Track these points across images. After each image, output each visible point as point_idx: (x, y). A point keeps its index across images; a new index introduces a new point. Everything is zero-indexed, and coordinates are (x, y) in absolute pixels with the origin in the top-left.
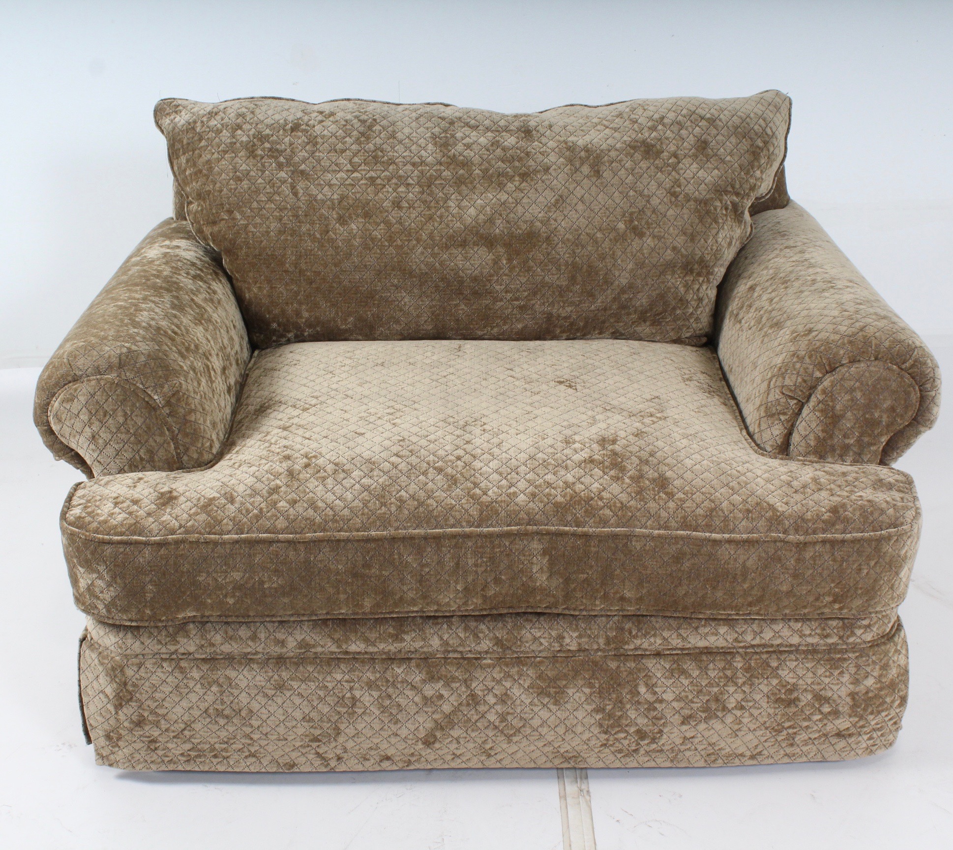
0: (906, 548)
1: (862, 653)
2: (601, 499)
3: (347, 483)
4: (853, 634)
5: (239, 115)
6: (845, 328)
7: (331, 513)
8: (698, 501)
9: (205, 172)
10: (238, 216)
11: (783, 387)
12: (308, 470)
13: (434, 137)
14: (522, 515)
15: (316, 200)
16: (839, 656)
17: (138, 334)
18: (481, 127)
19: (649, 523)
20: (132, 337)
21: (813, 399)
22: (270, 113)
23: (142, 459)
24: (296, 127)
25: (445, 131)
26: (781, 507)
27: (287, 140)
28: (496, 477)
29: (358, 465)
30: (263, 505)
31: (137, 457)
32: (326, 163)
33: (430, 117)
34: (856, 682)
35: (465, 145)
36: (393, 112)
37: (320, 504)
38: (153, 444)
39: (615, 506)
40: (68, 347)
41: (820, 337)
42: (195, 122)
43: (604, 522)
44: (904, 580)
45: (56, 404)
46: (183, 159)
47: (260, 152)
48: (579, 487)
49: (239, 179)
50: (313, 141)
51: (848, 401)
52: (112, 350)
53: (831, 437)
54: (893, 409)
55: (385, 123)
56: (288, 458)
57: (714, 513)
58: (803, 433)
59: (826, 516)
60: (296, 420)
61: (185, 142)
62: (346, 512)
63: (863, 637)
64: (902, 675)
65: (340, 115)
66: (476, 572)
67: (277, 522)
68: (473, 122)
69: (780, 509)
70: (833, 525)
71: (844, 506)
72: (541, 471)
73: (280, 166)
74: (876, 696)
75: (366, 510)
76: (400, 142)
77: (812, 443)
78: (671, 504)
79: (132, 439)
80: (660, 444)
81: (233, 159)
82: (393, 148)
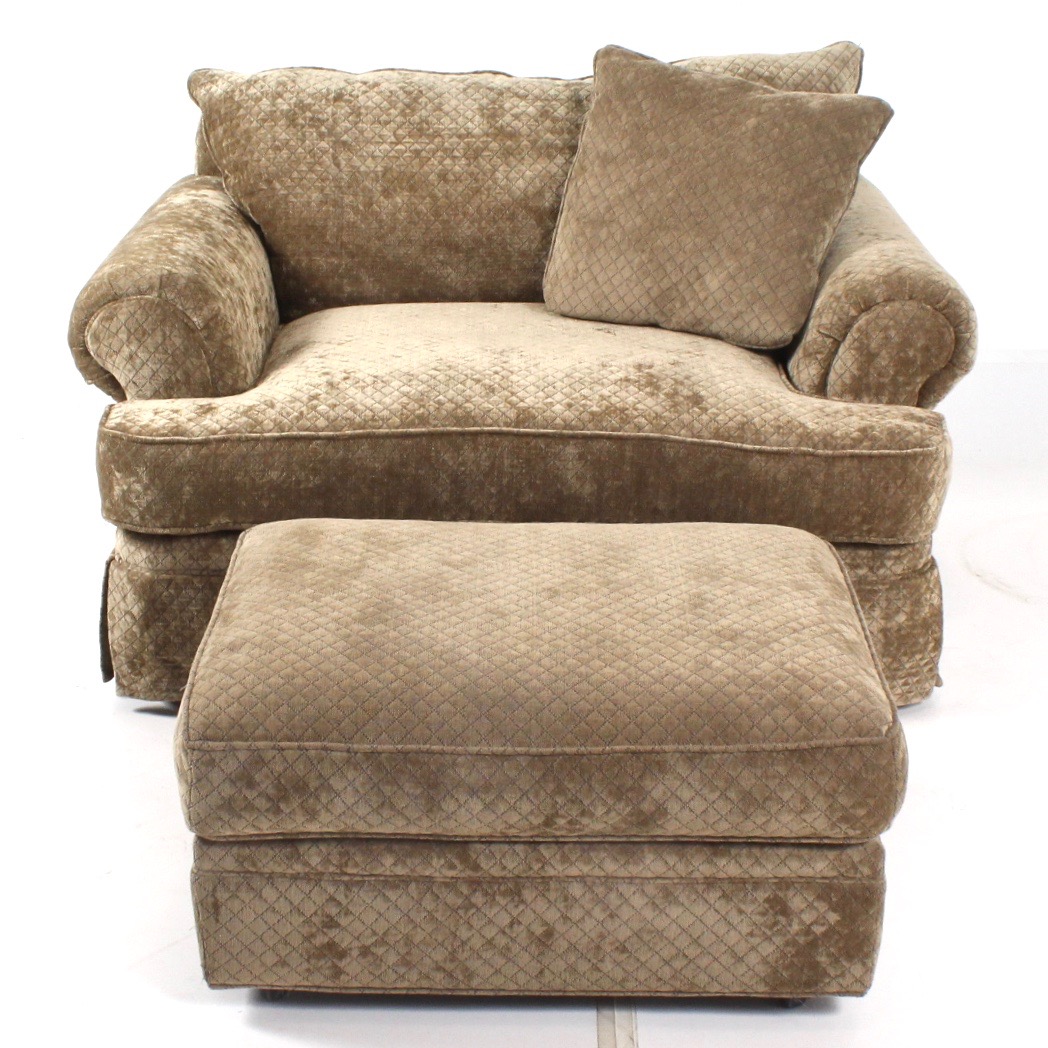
0: (933, 472)
1: (893, 586)
2: (636, 409)
3: (386, 390)
4: (883, 565)
5: (280, 84)
6: (882, 270)
7: (371, 414)
8: (731, 415)
9: (243, 142)
10: (278, 186)
11: (819, 326)
12: (347, 381)
13: (481, 109)
14: (558, 421)
15: (359, 172)
16: (869, 587)
17: (177, 260)
18: (530, 97)
19: (683, 432)
20: (172, 262)
21: (849, 337)
22: (312, 82)
23: (177, 381)
24: (339, 97)
25: (494, 102)
26: (811, 425)
27: (329, 110)
28: (532, 389)
29: (397, 376)
30: (304, 409)
31: (174, 379)
32: (369, 134)
33: (478, 86)
34: (888, 617)
35: (513, 115)
36: (439, 83)
37: (359, 407)
38: (190, 366)
39: (649, 415)
40: (107, 270)
41: (857, 278)
42: (233, 91)
43: (640, 429)
44: (933, 509)
45: (95, 323)
46: (220, 130)
47: (301, 121)
48: (614, 400)
49: (278, 149)
50: (356, 112)
51: (883, 339)
52: (152, 271)
53: (867, 374)
54: (926, 349)
55: (431, 94)
56: (327, 374)
57: (746, 426)
58: (840, 372)
59: (855, 435)
60: (331, 352)
61: (223, 111)
62: (386, 413)
63: (893, 568)
64: (935, 615)
65: (384, 86)
66: (512, 473)
67: (317, 423)
68: (522, 92)
69: (811, 427)
70: (861, 442)
71: (872, 428)
72: (577, 386)
73: (321, 136)
74: (908, 635)
75: (405, 411)
76: (447, 114)
77: (848, 382)
78: (705, 417)
79: (170, 359)
80: (696, 371)
81: (272, 127)
82: (439, 120)
